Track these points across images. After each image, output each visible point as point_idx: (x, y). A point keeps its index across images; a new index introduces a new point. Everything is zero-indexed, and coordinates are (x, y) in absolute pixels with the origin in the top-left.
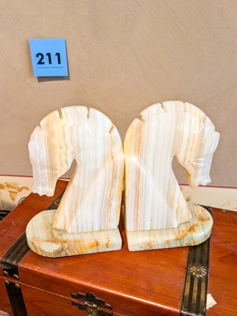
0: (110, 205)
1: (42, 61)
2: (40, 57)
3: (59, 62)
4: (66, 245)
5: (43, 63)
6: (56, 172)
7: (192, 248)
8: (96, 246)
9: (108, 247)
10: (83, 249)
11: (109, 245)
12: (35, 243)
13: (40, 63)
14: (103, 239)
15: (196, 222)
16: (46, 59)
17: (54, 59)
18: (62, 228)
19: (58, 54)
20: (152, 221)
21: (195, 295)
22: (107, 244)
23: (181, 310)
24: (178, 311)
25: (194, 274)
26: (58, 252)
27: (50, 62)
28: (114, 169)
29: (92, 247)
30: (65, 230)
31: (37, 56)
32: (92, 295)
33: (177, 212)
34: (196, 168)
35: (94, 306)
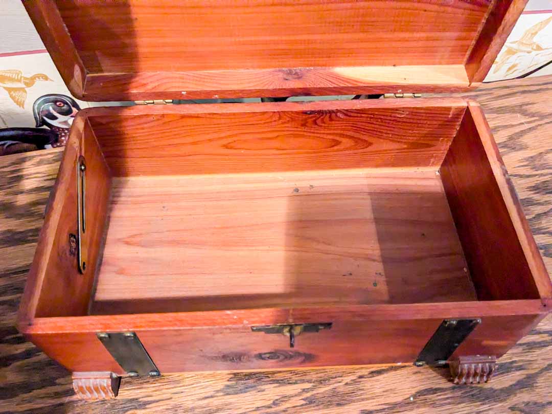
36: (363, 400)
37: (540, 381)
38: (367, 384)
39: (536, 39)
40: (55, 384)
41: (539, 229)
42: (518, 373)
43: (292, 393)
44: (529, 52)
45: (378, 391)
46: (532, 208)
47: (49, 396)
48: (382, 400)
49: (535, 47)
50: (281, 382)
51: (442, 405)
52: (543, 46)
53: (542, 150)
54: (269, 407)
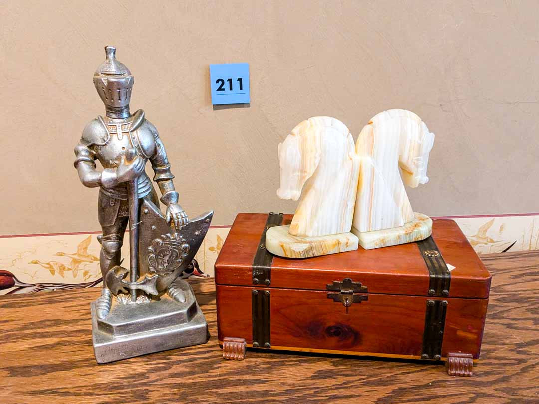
0: (347, 206)
1: (222, 88)
2: (220, 83)
3: (241, 88)
4: (314, 245)
5: (223, 90)
6: (306, 174)
7: (419, 243)
8: (338, 245)
9: (347, 247)
10: (327, 248)
11: (348, 245)
12: (285, 245)
13: (220, 89)
14: (343, 239)
15: (417, 222)
16: (226, 86)
17: (236, 84)
18: (303, 233)
19: (240, 80)
20: (382, 219)
21: (436, 265)
22: (347, 243)
23: (430, 274)
24: (428, 276)
25: (430, 255)
26: (307, 251)
27: (231, 89)
28: (353, 170)
29: (335, 246)
30: (305, 235)
31: (217, 82)
32: (349, 280)
33: (402, 211)
34: (417, 166)
35: (351, 291)
36: (399, 383)
37: (513, 379)
38: (402, 377)
39: (487, 234)
40: (207, 372)
41: (503, 317)
42: (497, 375)
43: (354, 379)
44: (486, 244)
45: (408, 380)
46: (497, 308)
47: (205, 377)
48: (412, 384)
49: (489, 240)
50: (347, 375)
51: (451, 387)
52: (495, 240)
53: (500, 285)
54: (341, 385)
